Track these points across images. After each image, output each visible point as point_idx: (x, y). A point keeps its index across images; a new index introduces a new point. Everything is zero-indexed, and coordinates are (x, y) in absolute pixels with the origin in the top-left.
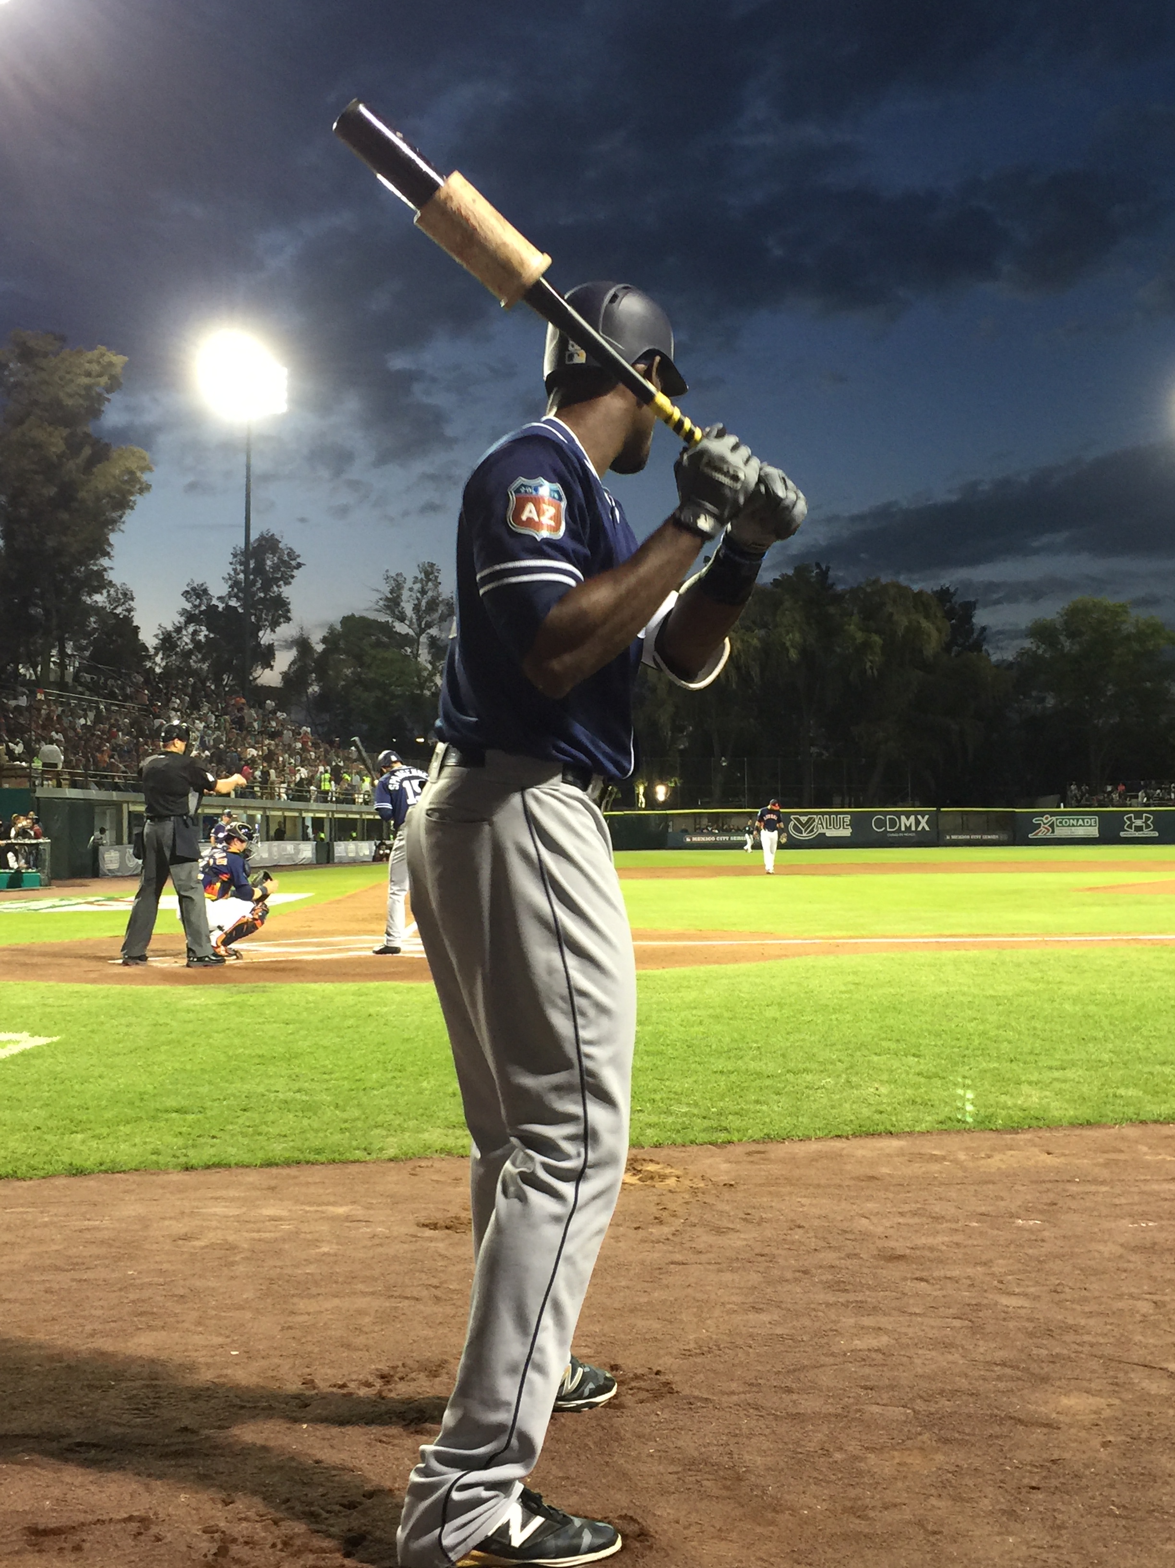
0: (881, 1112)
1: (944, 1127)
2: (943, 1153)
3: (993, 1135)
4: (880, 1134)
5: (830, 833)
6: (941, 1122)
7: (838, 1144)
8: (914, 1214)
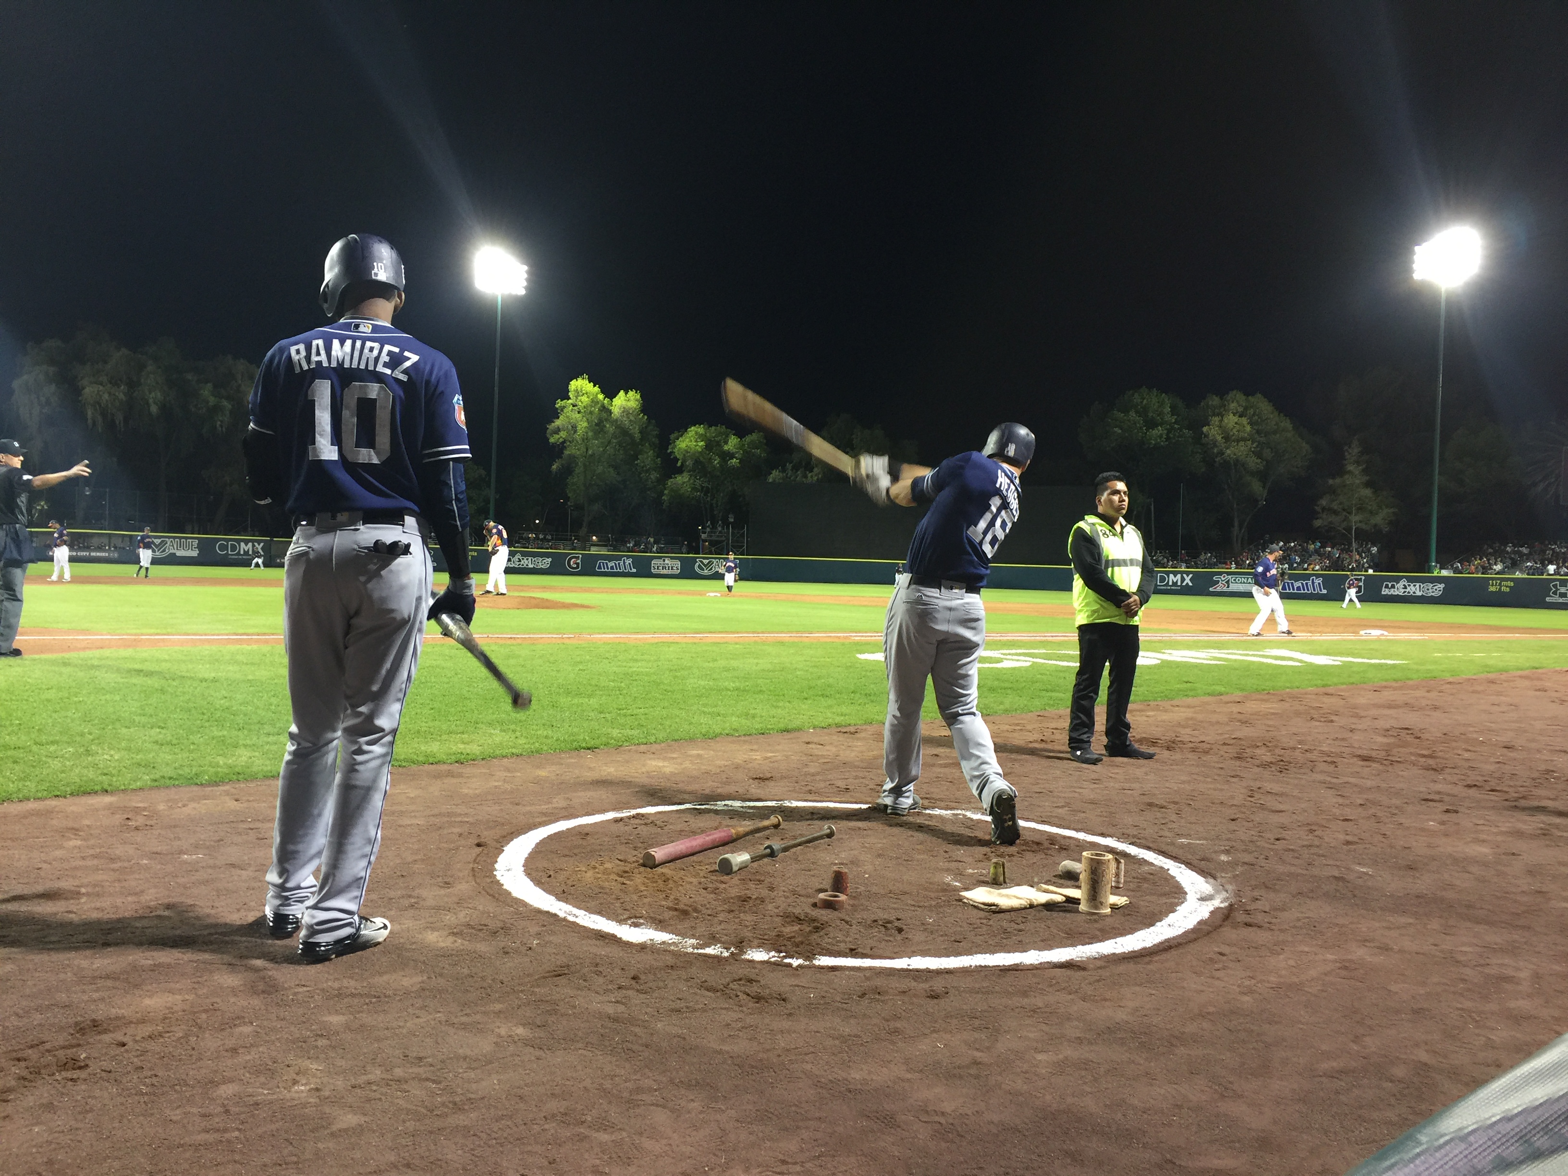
0: (106, 774)
1: (156, 784)
2: (146, 805)
3: (195, 788)
4: (96, 793)
5: (180, 553)
6: (156, 781)
7: (54, 803)
8: (94, 857)
